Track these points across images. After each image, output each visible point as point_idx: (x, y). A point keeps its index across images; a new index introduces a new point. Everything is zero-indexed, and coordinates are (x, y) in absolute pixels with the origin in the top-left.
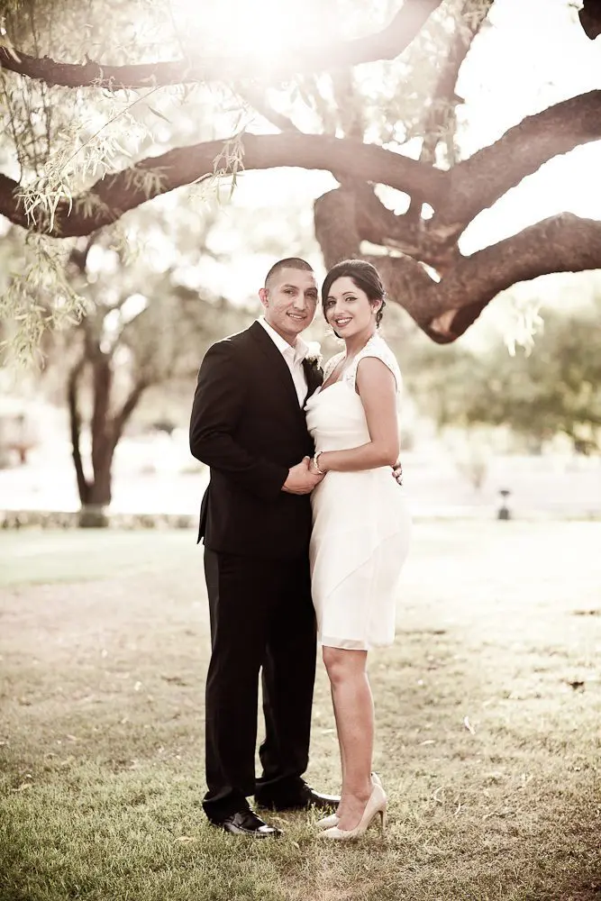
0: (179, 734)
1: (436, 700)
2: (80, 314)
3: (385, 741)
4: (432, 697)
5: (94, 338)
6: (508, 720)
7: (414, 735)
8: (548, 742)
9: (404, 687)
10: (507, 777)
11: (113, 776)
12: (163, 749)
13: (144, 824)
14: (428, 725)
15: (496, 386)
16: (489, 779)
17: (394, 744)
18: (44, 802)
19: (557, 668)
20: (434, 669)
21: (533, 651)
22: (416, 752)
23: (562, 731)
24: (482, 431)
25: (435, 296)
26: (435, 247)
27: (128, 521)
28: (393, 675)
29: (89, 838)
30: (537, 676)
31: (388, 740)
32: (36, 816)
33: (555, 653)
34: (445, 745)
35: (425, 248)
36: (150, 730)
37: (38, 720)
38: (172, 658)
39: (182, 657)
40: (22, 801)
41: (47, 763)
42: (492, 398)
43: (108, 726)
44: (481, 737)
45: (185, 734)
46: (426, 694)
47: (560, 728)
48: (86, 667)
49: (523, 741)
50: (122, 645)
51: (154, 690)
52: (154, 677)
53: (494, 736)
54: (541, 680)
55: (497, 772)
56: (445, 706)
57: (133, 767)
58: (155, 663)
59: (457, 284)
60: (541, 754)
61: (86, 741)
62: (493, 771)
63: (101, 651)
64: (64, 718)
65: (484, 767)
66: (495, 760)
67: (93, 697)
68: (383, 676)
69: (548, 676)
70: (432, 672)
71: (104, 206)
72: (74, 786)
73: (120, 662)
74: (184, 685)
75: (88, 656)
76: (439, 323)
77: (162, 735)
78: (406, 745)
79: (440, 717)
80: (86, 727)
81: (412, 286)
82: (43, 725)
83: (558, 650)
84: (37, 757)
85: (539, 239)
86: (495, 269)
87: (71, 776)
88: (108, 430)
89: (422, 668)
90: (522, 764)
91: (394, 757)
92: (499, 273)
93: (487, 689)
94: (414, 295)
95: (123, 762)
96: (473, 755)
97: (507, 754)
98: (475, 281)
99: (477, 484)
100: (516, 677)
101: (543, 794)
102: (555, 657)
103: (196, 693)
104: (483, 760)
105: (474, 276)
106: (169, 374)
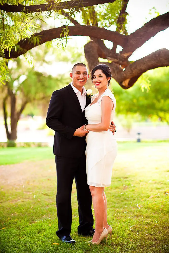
0: (49, 211)
1: (127, 199)
2: (6, 81)
3: (113, 212)
4: (126, 198)
5: (11, 89)
6: (150, 204)
7: (121, 210)
8: (163, 211)
9: (117, 195)
10: (152, 222)
11: (30, 225)
12: (45, 216)
13: (42, 239)
14: (126, 207)
15: (135, 101)
16: (146, 223)
17: (116, 213)
18: (10, 233)
19: (163, 188)
20: (126, 189)
21: (155, 183)
22: (123, 215)
23: (167, 208)
24: (130, 115)
25: (123, 74)
26: (123, 60)
27: (22, 145)
28: (113, 191)
29: (25, 244)
30: (157, 191)
31: (114, 211)
32: (8, 238)
33: (162, 183)
34: (131, 213)
35: (120, 60)
36: (40, 210)
37: (5, 207)
38: (44, 188)
39: (47, 187)
40: (3, 233)
41: (9, 221)
42: (134, 105)
43: (27, 209)
44: (142, 210)
45: (51, 211)
46: (124, 197)
47: (166, 207)
48: (18, 191)
49: (155, 211)
50: (28, 183)
51: (40, 197)
52: (40, 193)
53: (146, 210)
54: (159, 192)
55: (148, 221)
56: (130, 201)
57: (36, 222)
58: (39, 189)
59: (130, 71)
60: (161, 215)
61: (21, 214)
62: (147, 220)
63: (22, 186)
64: (13, 207)
65: (144, 219)
66: (148, 217)
67: (21, 200)
68: (110, 191)
69: (161, 191)
70: (125, 190)
71: (21, 49)
72: (19, 228)
73: (28, 189)
74: (49, 196)
75: (18, 187)
76: (125, 83)
77: (44, 211)
78: (120, 213)
79: (129, 204)
80: (20, 210)
81: (116, 72)
82: (7, 209)
83: (163, 182)
84: (6, 219)
85: (155, 56)
86: (142, 66)
87: (18, 225)
88: (16, 117)
89: (122, 189)
90: (156, 218)
91: (116, 217)
92: (143, 67)
93: (142, 195)
94: (117, 74)
95: (33, 220)
96: (141, 216)
97: (151, 215)
98: (136, 70)
99: (129, 131)
100: (151, 191)
101: (163, 227)
102: (162, 184)
103: (53, 198)
104: (144, 217)
105: (135, 68)
106: (34, 99)
